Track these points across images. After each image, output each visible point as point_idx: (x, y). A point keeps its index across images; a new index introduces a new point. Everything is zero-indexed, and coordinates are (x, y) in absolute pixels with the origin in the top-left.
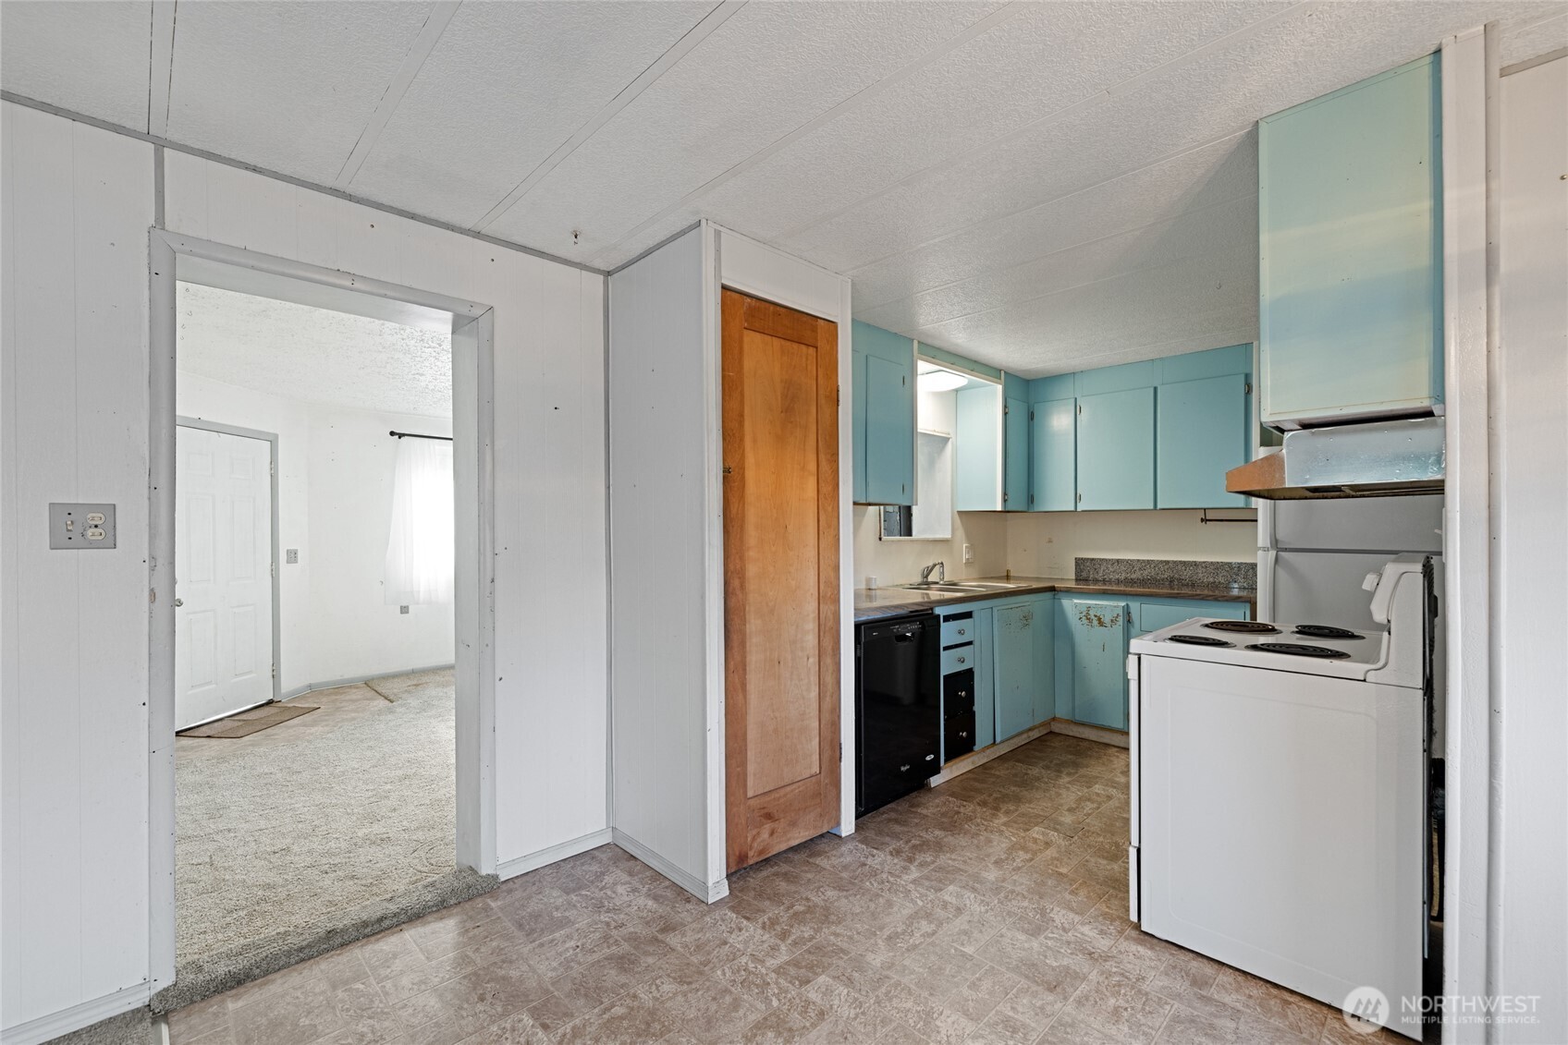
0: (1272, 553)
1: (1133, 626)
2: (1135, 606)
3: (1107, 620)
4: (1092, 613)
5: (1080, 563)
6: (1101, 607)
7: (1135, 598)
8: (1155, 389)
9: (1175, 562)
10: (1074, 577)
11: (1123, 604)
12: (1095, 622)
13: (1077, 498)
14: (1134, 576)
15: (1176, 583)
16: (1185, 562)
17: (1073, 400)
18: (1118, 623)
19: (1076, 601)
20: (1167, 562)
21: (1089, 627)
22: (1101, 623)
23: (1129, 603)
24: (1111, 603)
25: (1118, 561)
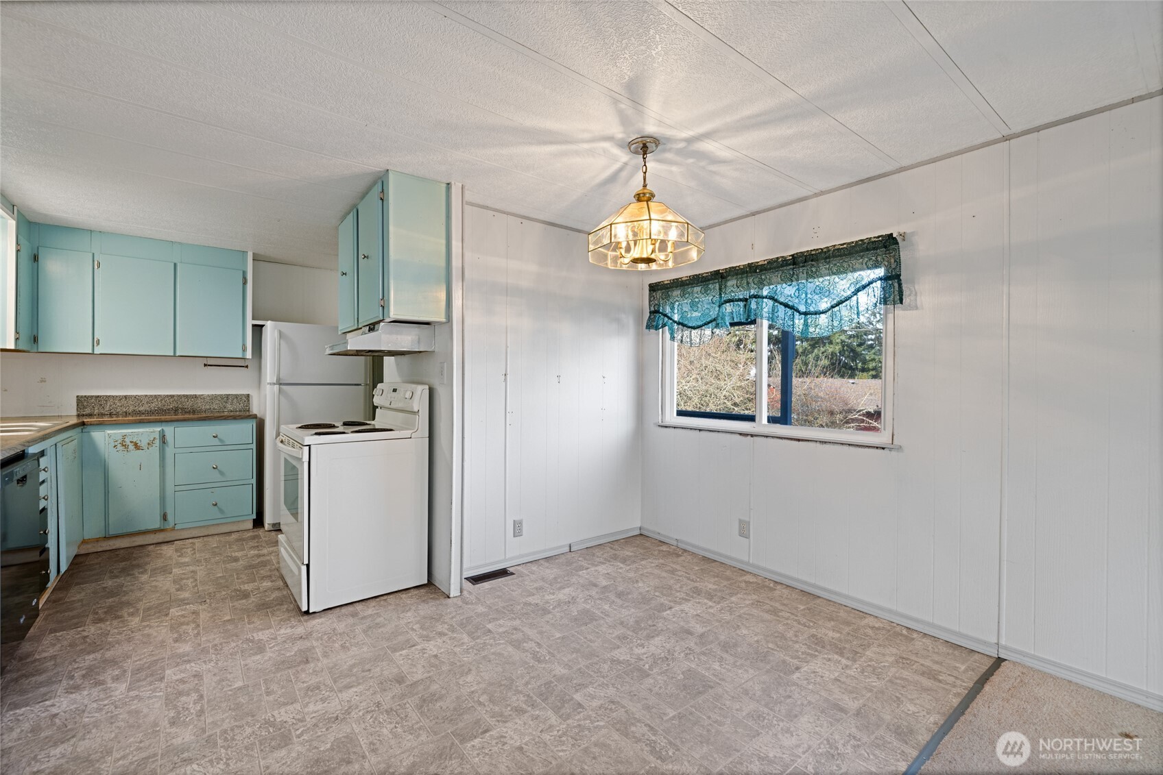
0: (276, 387)
1: (167, 446)
2: (169, 430)
3: (143, 444)
4: (128, 440)
5: (80, 400)
6: (138, 434)
7: (170, 423)
8: (175, 265)
9: (179, 396)
10: (75, 413)
11: (159, 429)
12: (131, 447)
13: (95, 342)
14: (141, 409)
15: (180, 411)
16: (187, 395)
17: (91, 255)
18: (154, 445)
19: (109, 432)
20: (172, 396)
21: (125, 452)
22: (137, 447)
23: (164, 428)
24: (147, 430)
25: (126, 397)
